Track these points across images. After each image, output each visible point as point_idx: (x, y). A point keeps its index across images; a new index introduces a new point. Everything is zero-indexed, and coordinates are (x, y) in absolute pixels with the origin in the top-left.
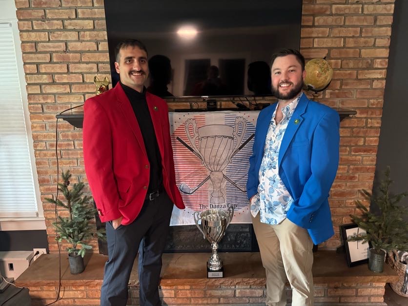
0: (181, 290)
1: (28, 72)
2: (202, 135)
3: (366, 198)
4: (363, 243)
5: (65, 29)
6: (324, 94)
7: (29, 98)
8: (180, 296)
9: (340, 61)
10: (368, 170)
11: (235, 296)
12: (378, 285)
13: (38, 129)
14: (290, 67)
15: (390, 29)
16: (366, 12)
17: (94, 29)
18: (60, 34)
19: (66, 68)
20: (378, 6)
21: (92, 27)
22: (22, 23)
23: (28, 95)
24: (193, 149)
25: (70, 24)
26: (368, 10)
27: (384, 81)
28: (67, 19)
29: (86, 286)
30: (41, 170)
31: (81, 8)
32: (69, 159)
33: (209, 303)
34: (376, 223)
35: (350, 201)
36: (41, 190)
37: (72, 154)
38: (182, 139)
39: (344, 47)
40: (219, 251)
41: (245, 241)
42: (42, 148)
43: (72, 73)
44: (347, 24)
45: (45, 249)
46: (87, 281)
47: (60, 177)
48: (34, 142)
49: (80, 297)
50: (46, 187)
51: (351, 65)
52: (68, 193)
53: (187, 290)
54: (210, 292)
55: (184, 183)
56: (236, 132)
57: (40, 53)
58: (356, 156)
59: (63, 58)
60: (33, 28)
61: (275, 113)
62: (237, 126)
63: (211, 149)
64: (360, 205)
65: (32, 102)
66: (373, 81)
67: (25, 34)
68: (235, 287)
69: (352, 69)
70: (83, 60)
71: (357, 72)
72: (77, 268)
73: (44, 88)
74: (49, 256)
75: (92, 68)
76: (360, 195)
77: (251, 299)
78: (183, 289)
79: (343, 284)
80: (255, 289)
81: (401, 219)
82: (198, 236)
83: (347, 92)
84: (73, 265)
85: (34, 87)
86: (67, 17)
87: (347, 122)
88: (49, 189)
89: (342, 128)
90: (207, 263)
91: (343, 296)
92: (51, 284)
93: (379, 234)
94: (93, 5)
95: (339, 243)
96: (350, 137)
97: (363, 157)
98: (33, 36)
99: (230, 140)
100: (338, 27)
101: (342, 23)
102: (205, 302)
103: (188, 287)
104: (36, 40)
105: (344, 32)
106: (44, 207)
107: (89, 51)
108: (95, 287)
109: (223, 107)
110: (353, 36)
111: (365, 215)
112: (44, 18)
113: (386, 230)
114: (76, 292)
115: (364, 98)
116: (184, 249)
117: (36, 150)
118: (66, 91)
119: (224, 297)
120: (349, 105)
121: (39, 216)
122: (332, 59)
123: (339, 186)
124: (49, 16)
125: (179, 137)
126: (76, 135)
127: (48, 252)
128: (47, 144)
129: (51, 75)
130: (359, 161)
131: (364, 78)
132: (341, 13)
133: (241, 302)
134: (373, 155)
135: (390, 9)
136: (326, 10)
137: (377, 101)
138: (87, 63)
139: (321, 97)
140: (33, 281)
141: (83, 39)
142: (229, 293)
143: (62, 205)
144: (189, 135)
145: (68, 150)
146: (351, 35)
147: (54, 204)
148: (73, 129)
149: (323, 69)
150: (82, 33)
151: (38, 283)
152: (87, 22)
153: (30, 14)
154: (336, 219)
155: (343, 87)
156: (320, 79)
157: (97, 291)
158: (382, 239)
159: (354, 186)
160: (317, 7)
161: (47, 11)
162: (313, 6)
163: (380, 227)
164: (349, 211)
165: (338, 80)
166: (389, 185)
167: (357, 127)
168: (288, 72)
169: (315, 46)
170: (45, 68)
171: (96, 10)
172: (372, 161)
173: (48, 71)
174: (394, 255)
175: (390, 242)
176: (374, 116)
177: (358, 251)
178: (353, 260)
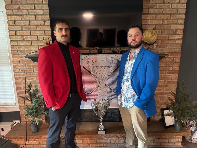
0: (85, 140)
1: (11, 35)
2: (95, 66)
3: (173, 96)
4: (171, 117)
5: (29, 14)
6: (153, 46)
7: (11, 48)
8: (85, 143)
9: (161, 30)
10: (174, 82)
11: (111, 143)
12: (178, 137)
13: (16, 62)
14: (136, 33)
15: (184, 15)
16: (173, 7)
17: (43, 14)
18: (26, 17)
19: (30, 33)
20: (179, 4)
21: (42, 13)
22: (8, 11)
23: (11, 46)
24: (91, 72)
25: (31, 12)
26: (174, 6)
27: (182, 40)
28: (30, 10)
29: (40, 138)
30: (18, 82)
31: (37, 4)
32: (31, 77)
33: (99, 146)
34: (178, 108)
35: (166, 97)
36: (17, 92)
37: (32, 75)
38: (86, 68)
39: (163, 24)
40: (103, 121)
41: (116, 116)
42: (18, 72)
43: (32, 35)
44: (164, 13)
45: (19, 121)
46: (39, 136)
47: (27, 86)
48: (14, 69)
49: (36, 144)
50: (20, 91)
51: (166, 32)
52: (31, 93)
53: (88, 140)
54: (99, 141)
55: (87, 88)
56: (111, 64)
57: (17, 26)
58: (168, 75)
59: (28, 28)
60: (13, 14)
61: (129, 55)
62: (112, 61)
63: (99, 72)
64: (170, 99)
65: (13, 49)
66: (176, 40)
67: (9, 16)
68: (111, 139)
69: (166, 34)
70: (38, 29)
71: (169, 36)
72: (35, 130)
73: (19, 43)
74: (21, 124)
75: (42, 33)
76: (170, 94)
77: (119, 144)
78: (86, 140)
79: (162, 137)
80: (120, 139)
81: (189, 106)
82: (94, 114)
83: (164, 45)
84: (33, 128)
85: (14, 42)
86: (30, 9)
87: (164, 60)
88: (21, 92)
89: (162, 62)
90: (98, 127)
91: (162, 142)
92: (22, 138)
93: (179, 113)
94: (43, 3)
95: (160, 117)
96: (165, 66)
97: (171, 76)
98: (14, 18)
99: (108, 68)
100: (160, 14)
101: (162, 13)
102: (97, 146)
103: (88, 139)
104: (15, 19)
105: (162, 17)
106: (19, 100)
107: (41, 25)
108: (43, 139)
109: (105, 52)
110: (167, 19)
111: (172, 104)
112: (19, 9)
113: (183, 111)
114: (34, 141)
115: (172, 48)
116: (86, 120)
117: (15, 73)
118: (30, 44)
119: (106, 143)
120: (165, 51)
121: (16, 105)
122: (157, 29)
123: (160, 90)
124: (21, 8)
125: (84, 67)
126: (34, 65)
127: (21, 122)
128: (20, 69)
129: (22, 37)
130: (170, 78)
131: (172, 38)
132: (162, 7)
133: (114, 146)
134: (176, 75)
135: (184, 6)
136: (154, 6)
137: (178, 49)
138: (40, 31)
139: (152, 47)
140: (14, 136)
141: (38, 19)
142: (108, 141)
143: (28, 99)
144: (89, 66)
145: (31, 73)
146: (166, 18)
147: (24, 99)
148: (33, 63)
149: (153, 34)
150: (37, 16)
151: (16, 137)
152: (39, 11)
153: (12, 7)
154: (159, 106)
155: (162, 43)
156: (151, 39)
157: (44, 141)
158: (181, 115)
159: (167, 90)
160: (150, 5)
161: (20, 5)
162: (148, 4)
163: (179, 109)
164: (165, 102)
165: (160, 39)
166: (183, 89)
167: (168, 62)
168: (135, 36)
169: (149, 23)
170: (19, 33)
171: (44, 5)
172: (176, 78)
173: (21, 34)
174: (186, 123)
175: (184, 117)
176: (177, 57)
177: (169, 121)
178: (167, 125)
